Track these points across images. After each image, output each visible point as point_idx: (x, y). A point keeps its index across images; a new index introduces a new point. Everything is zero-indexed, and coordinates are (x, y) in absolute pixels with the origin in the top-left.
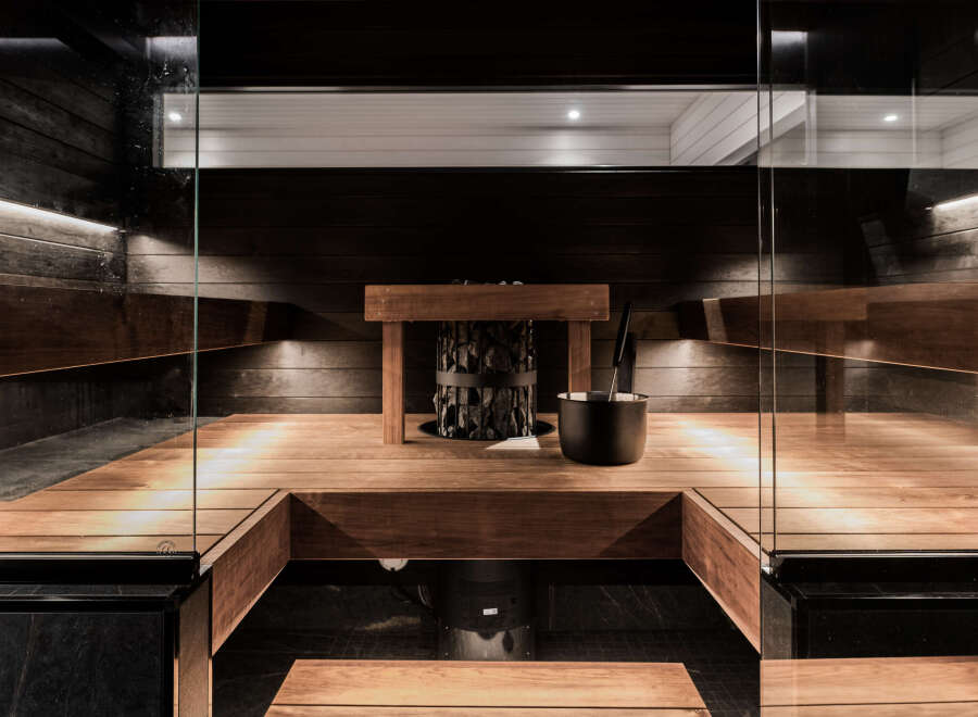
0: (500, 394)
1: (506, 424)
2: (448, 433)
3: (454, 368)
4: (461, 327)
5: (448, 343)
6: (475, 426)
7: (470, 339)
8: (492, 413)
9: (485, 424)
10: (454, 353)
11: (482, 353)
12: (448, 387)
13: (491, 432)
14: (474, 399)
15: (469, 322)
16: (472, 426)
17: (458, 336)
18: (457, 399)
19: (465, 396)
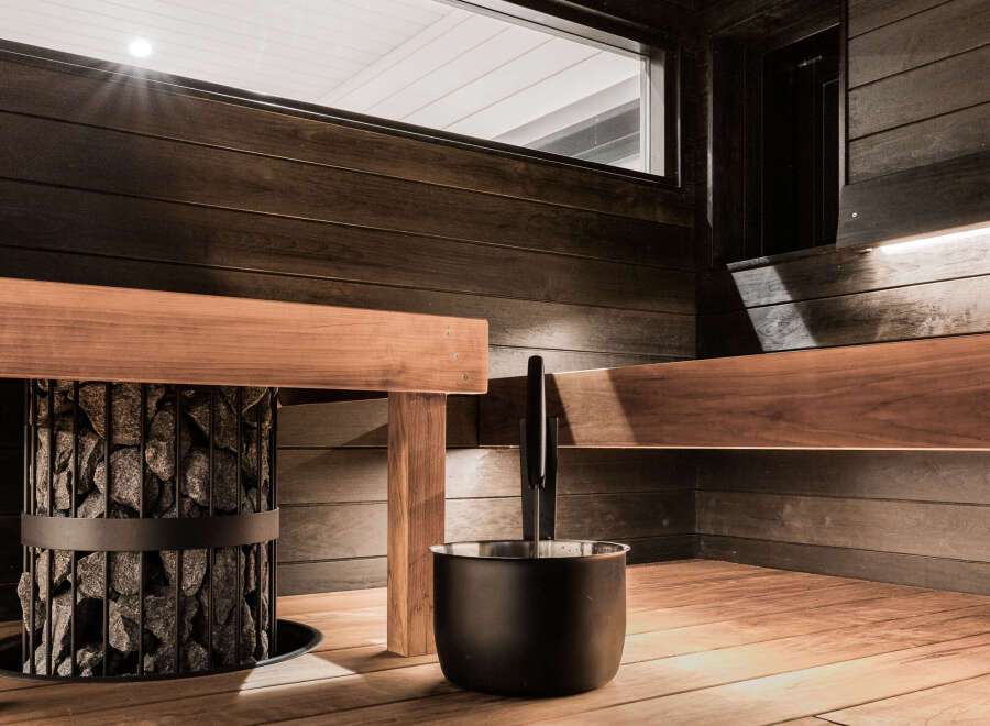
0: (220, 562)
1: (231, 630)
2: (77, 669)
3: (97, 505)
4: (120, 405)
5: (79, 448)
6: (157, 642)
7: (147, 434)
8: (201, 608)
9: (186, 636)
10: (100, 469)
11: (181, 466)
12: (79, 555)
13: (199, 652)
14: (155, 578)
15: (145, 389)
16: (152, 644)
17: (110, 431)
18: (109, 580)
19: (132, 572)
